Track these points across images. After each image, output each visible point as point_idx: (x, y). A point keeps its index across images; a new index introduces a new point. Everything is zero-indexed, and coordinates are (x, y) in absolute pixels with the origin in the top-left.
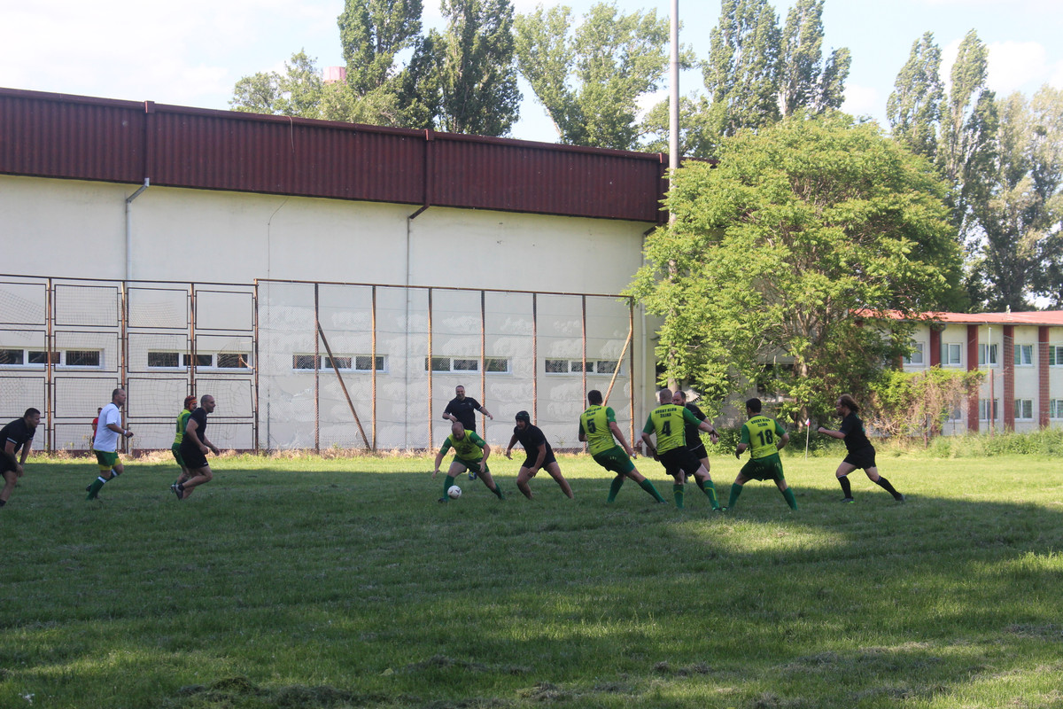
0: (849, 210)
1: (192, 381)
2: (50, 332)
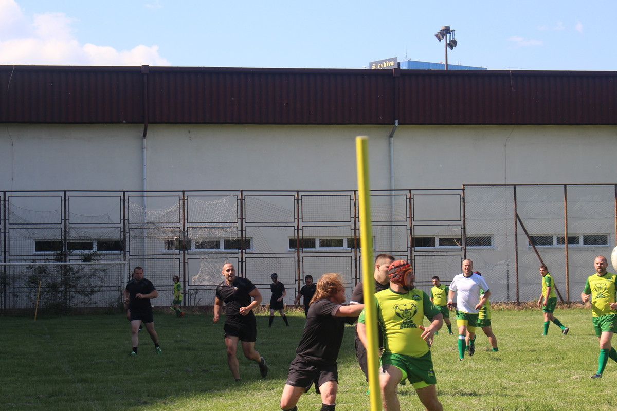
1: (411, 257)
2: (298, 227)
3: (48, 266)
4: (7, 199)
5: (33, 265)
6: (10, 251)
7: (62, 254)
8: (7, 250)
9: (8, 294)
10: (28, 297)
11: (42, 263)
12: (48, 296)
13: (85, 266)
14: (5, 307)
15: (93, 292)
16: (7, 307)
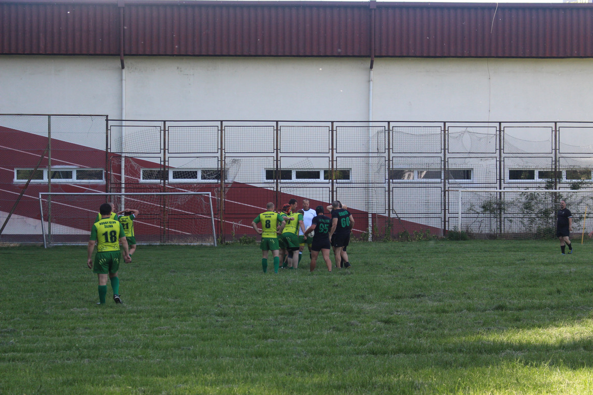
3: (540, 193)
4: (502, 129)
5: (525, 192)
6: (505, 178)
7: (552, 183)
8: (502, 178)
9: (502, 219)
10: (522, 222)
11: (534, 190)
12: (541, 222)
13: (573, 193)
14: (501, 231)
15: (581, 218)
16: (503, 232)
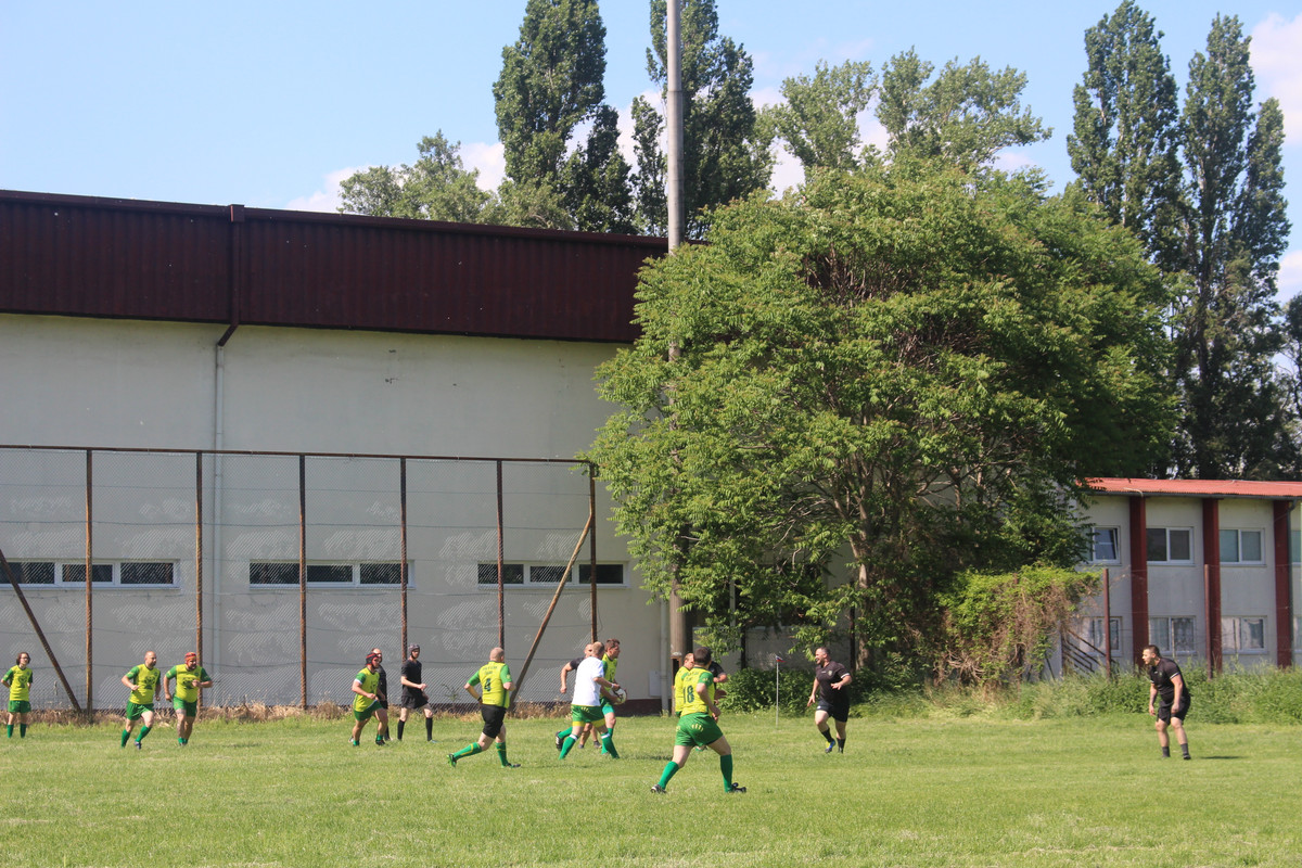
0: (888, 311)
